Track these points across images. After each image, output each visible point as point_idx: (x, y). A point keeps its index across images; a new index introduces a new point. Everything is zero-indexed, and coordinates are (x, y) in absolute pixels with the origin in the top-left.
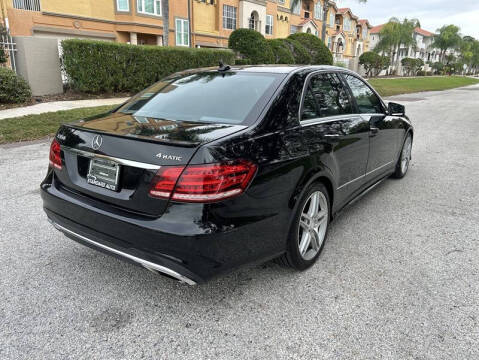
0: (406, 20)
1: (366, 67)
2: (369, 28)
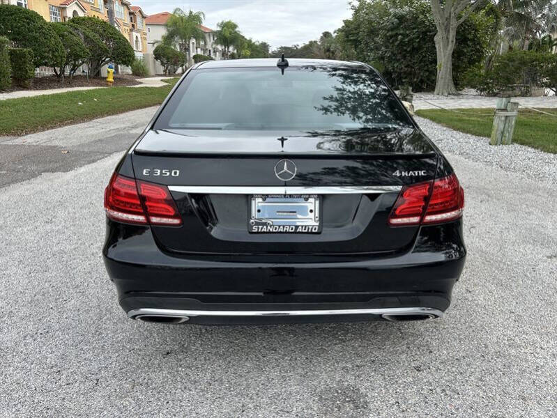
0: (191, 12)
1: (163, 64)
2: (144, 17)
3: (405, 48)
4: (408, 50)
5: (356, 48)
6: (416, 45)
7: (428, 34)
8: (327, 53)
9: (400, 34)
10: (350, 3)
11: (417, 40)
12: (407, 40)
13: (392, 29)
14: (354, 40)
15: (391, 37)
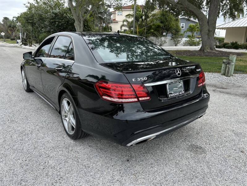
3: (60, 28)
4: (62, 28)
5: (32, 26)
6: (65, 27)
7: (69, 22)
8: (10, 28)
9: (57, 21)
10: (25, 4)
11: (65, 25)
12: (60, 24)
13: (52, 19)
14: (31, 22)
15: (53, 22)
